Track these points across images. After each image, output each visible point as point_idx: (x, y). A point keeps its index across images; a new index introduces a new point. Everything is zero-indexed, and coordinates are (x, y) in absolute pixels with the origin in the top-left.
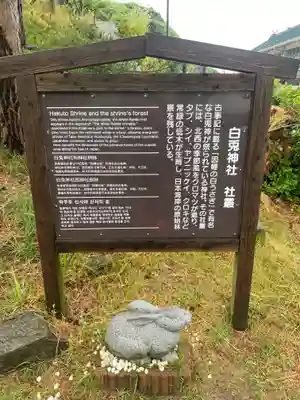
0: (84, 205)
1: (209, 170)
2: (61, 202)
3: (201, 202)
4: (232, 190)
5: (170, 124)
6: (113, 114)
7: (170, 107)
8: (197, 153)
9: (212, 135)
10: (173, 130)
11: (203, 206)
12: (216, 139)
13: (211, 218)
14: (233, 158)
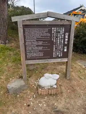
0: (33, 52)
1: (61, 43)
2: (27, 51)
3: (59, 50)
4: (66, 47)
5: (53, 32)
6: (40, 30)
7: (53, 28)
8: (59, 39)
9: (62, 35)
10: (54, 34)
11: (60, 51)
12: (63, 36)
13: (62, 54)
14: (66, 40)
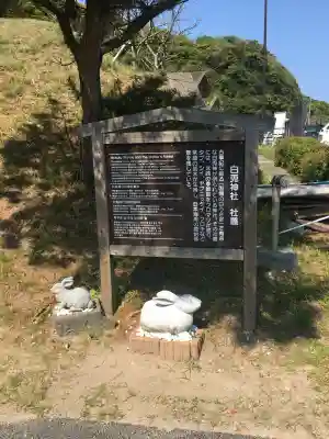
0: (130, 220)
1: (217, 195)
2: (115, 218)
3: (213, 220)
4: (236, 211)
5: (189, 163)
6: (150, 157)
7: (188, 152)
8: (208, 183)
10: (191, 167)
11: (215, 223)
12: (221, 173)
13: (221, 233)
14: (235, 187)
